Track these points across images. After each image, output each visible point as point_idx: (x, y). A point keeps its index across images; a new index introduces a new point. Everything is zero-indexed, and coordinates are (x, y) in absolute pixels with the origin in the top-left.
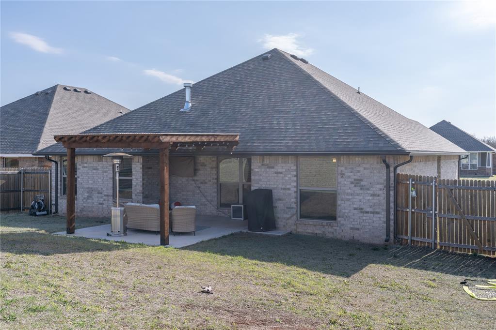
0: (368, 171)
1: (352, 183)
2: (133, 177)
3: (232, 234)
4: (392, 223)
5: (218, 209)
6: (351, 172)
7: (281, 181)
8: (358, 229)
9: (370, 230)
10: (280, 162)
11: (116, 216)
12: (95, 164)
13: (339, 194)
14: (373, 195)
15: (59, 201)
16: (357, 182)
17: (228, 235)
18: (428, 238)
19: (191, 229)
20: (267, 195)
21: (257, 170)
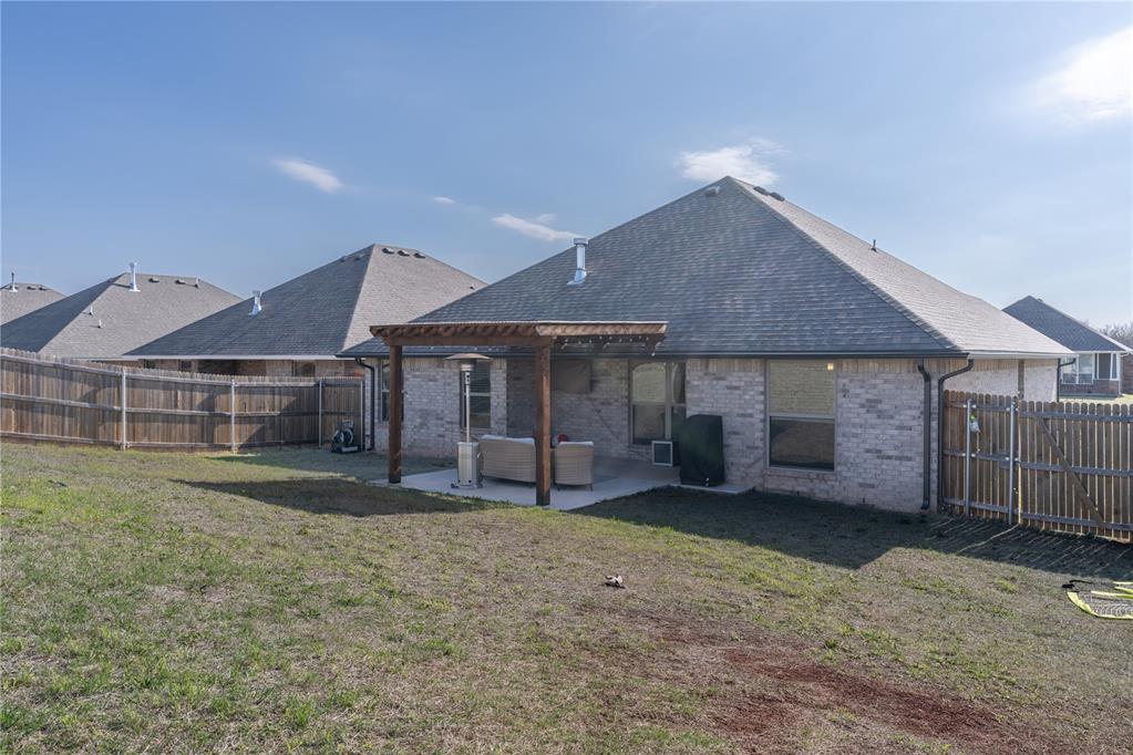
0: (891, 386)
1: (862, 406)
2: (492, 393)
3: (654, 490)
4: (934, 476)
5: (629, 447)
6: (862, 387)
7: (738, 402)
8: (872, 486)
9: (894, 488)
10: (736, 369)
11: (464, 456)
12: (432, 372)
13: (839, 425)
14: (900, 428)
15: (377, 430)
16: (871, 405)
17: (648, 492)
18: (1002, 503)
19: (587, 480)
20: (713, 426)
21: (696, 383)
